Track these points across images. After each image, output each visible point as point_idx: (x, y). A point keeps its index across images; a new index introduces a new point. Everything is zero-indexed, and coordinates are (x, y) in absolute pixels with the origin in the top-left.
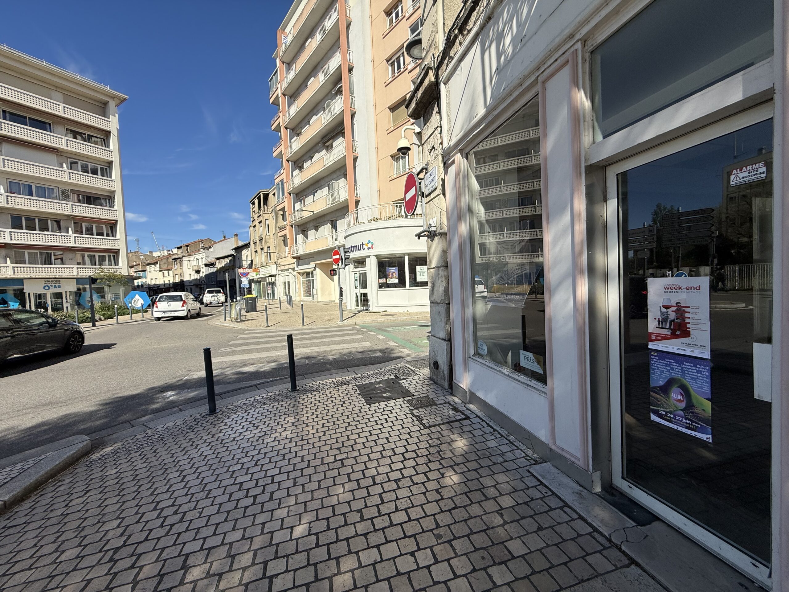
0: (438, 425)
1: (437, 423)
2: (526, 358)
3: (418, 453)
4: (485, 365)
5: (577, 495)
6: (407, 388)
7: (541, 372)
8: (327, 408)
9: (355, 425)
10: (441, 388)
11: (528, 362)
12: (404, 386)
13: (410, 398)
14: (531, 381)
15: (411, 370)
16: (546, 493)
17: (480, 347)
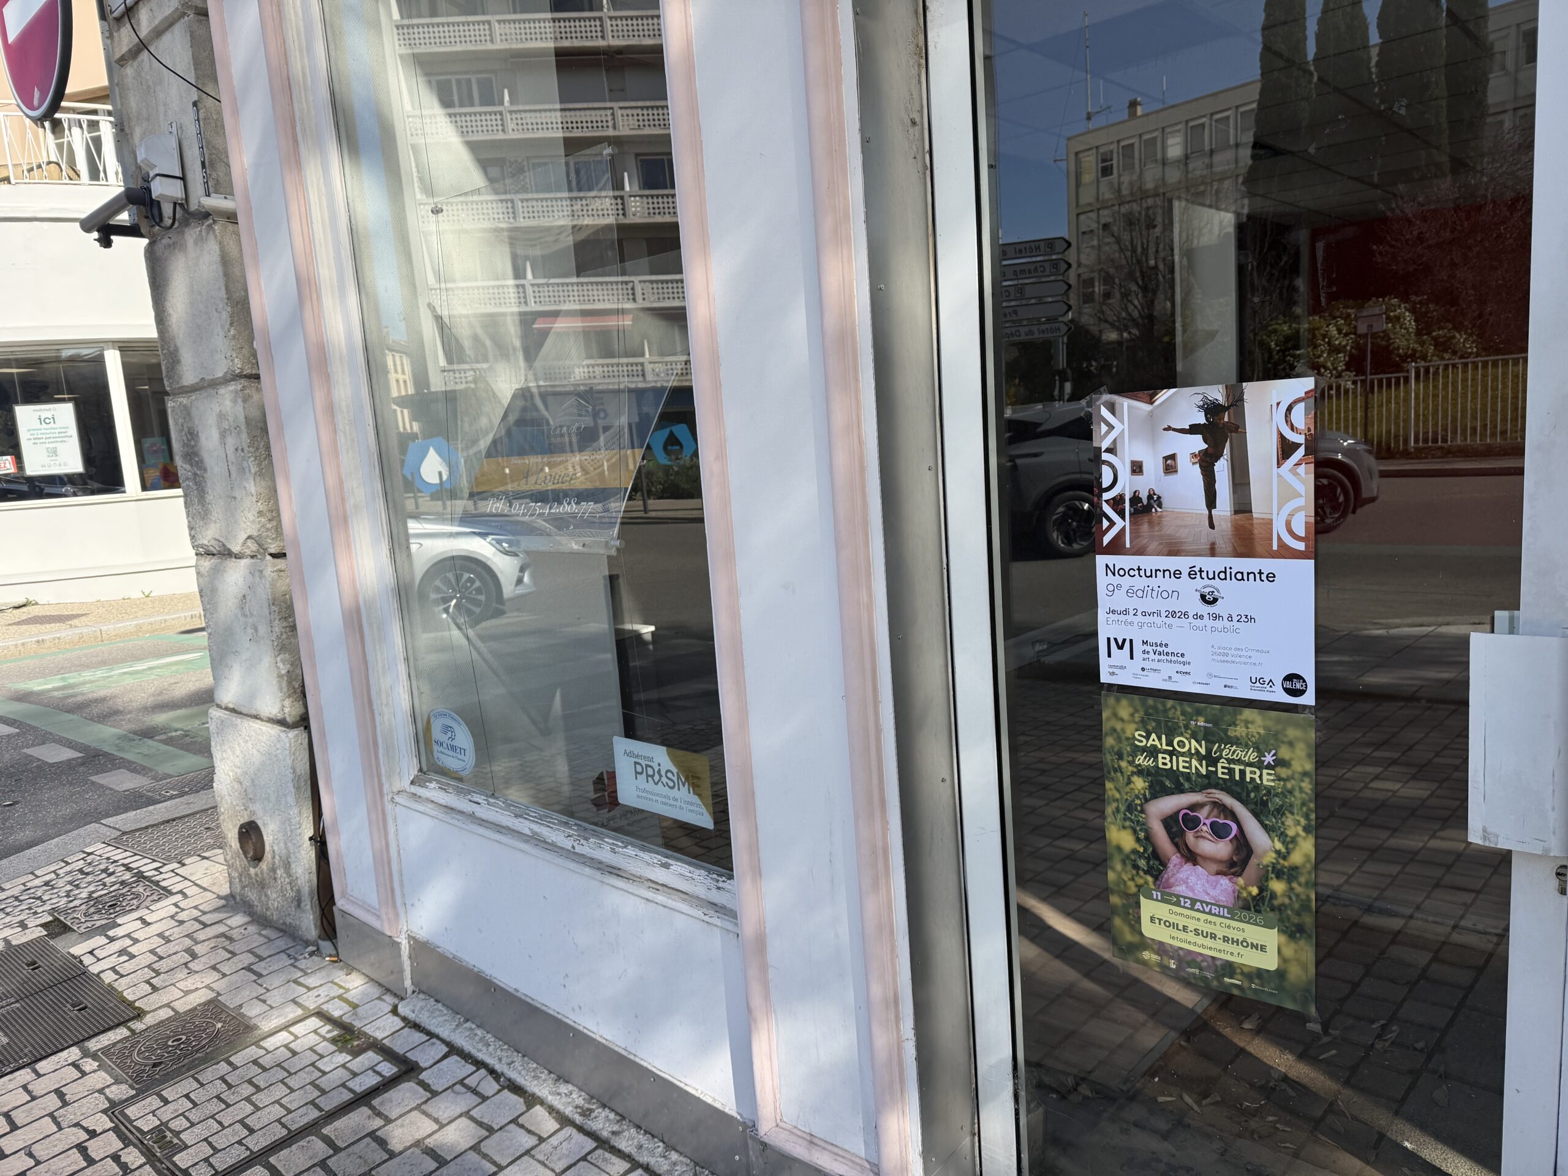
2: (642, 770)
4: (472, 817)
6: (108, 977)
7: (705, 821)
10: (282, 943)
11: (650, 786)
12: (94, 969)
13: (122, 1033)
14: (666, 866)
15: (140, 876)
17: (443, 738)
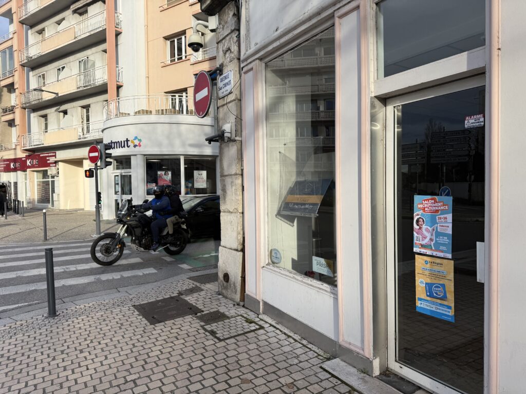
0: (234, 337)
1: (232, 335)
3: (216, 364)
4: (280, 273)
5: (362, 380)
6: (194, 304)
8: (101, 332)
9: (142, 346)
10: (231, 302)
12: (191, 302)
13: (200, 314)
14: (322, 285)
15: (196, 286)
16: (337, 382)
17: (274, 255)
